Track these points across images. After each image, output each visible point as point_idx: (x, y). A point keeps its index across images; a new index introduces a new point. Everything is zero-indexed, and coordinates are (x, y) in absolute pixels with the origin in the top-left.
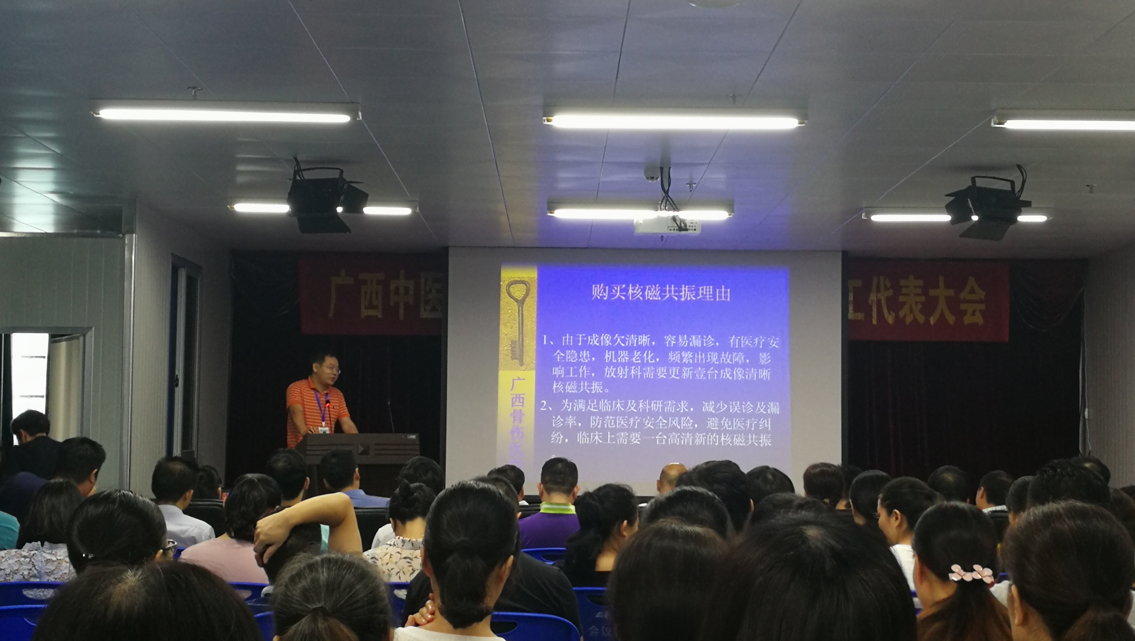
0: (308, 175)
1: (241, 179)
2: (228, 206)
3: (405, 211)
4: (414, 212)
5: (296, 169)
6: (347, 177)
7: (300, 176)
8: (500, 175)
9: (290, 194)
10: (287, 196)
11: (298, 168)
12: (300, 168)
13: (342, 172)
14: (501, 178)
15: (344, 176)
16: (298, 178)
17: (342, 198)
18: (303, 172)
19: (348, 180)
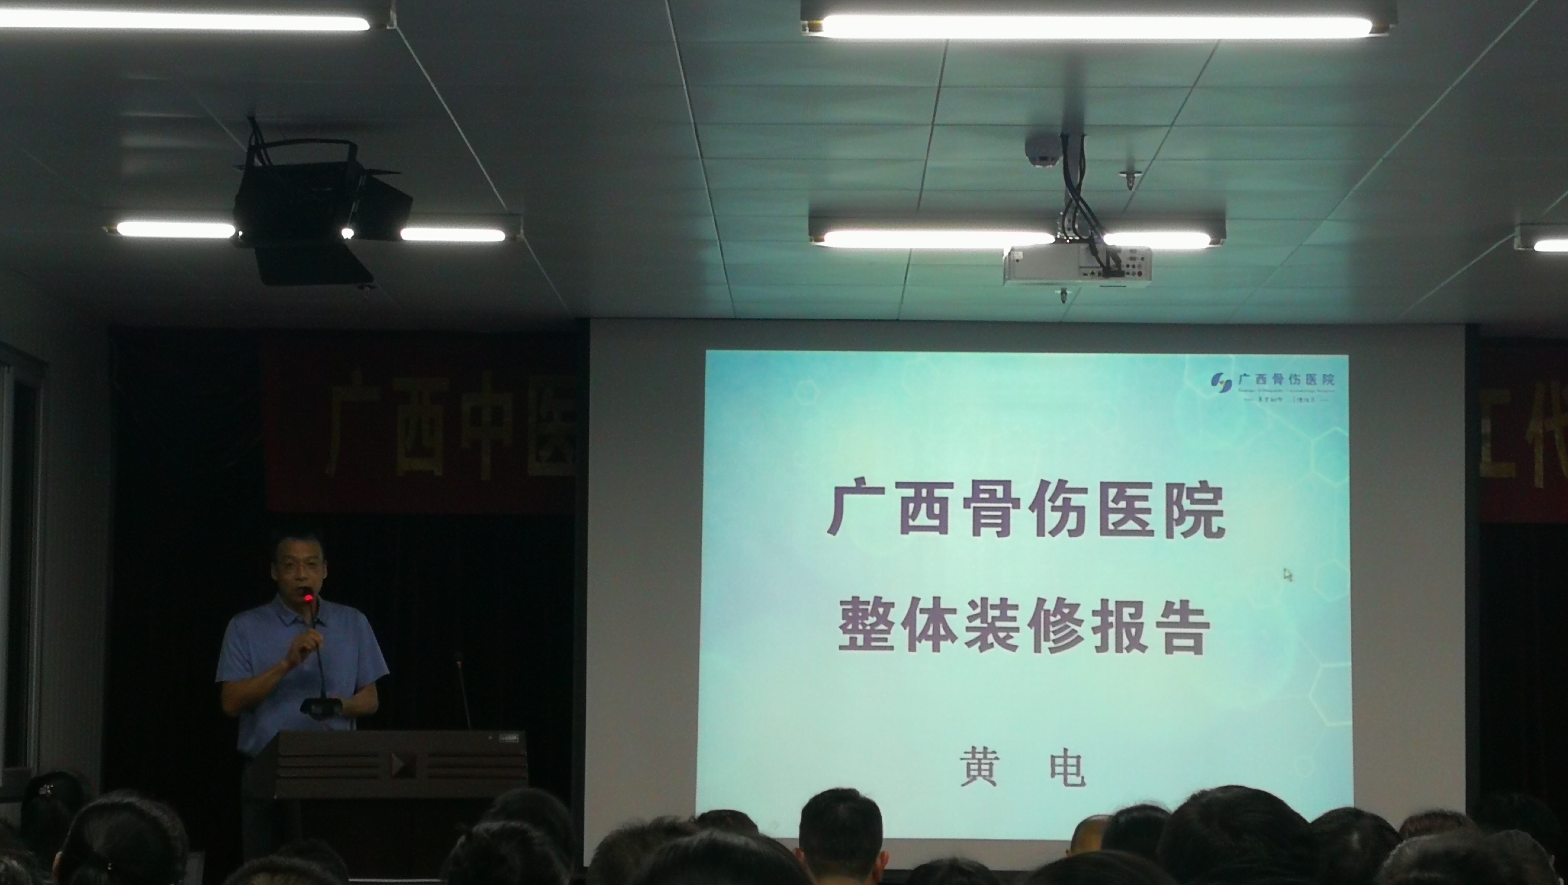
0: (280, 157)
1: (132, 167)
2: (105, 229)
3: (494, 236)
4: (511, 238)
5: (253, 143)
6: (365, 160)
7: (262, 161)
8: (704, 156)
9: (239, 199)
10: (233, 205)
11: (257, 140)
12: (262, 140)
13: (353, 148)
14: (704, 160)
15: (359, 158)
16: (257, 163)
17: (354, 207)
18: (269, 150)
19: (366, 167)
